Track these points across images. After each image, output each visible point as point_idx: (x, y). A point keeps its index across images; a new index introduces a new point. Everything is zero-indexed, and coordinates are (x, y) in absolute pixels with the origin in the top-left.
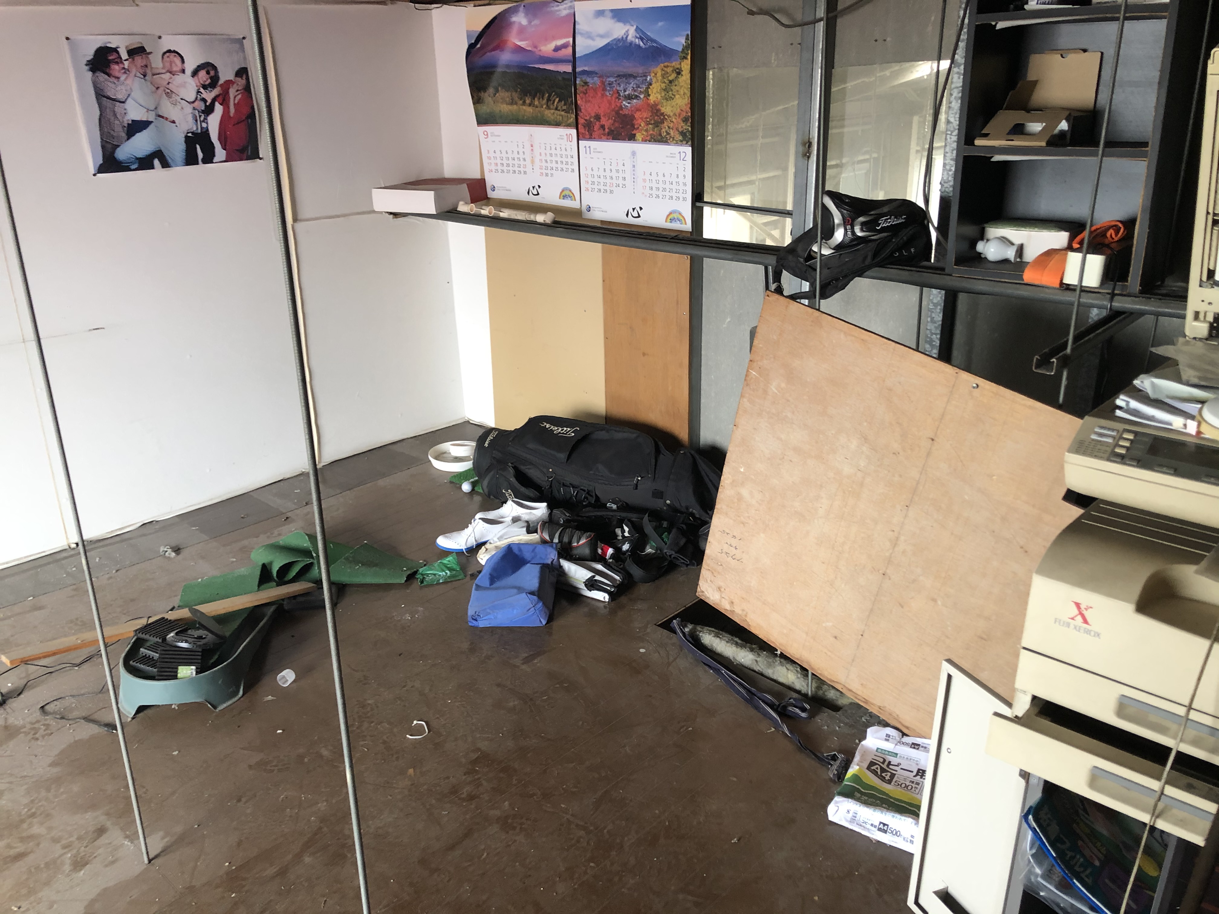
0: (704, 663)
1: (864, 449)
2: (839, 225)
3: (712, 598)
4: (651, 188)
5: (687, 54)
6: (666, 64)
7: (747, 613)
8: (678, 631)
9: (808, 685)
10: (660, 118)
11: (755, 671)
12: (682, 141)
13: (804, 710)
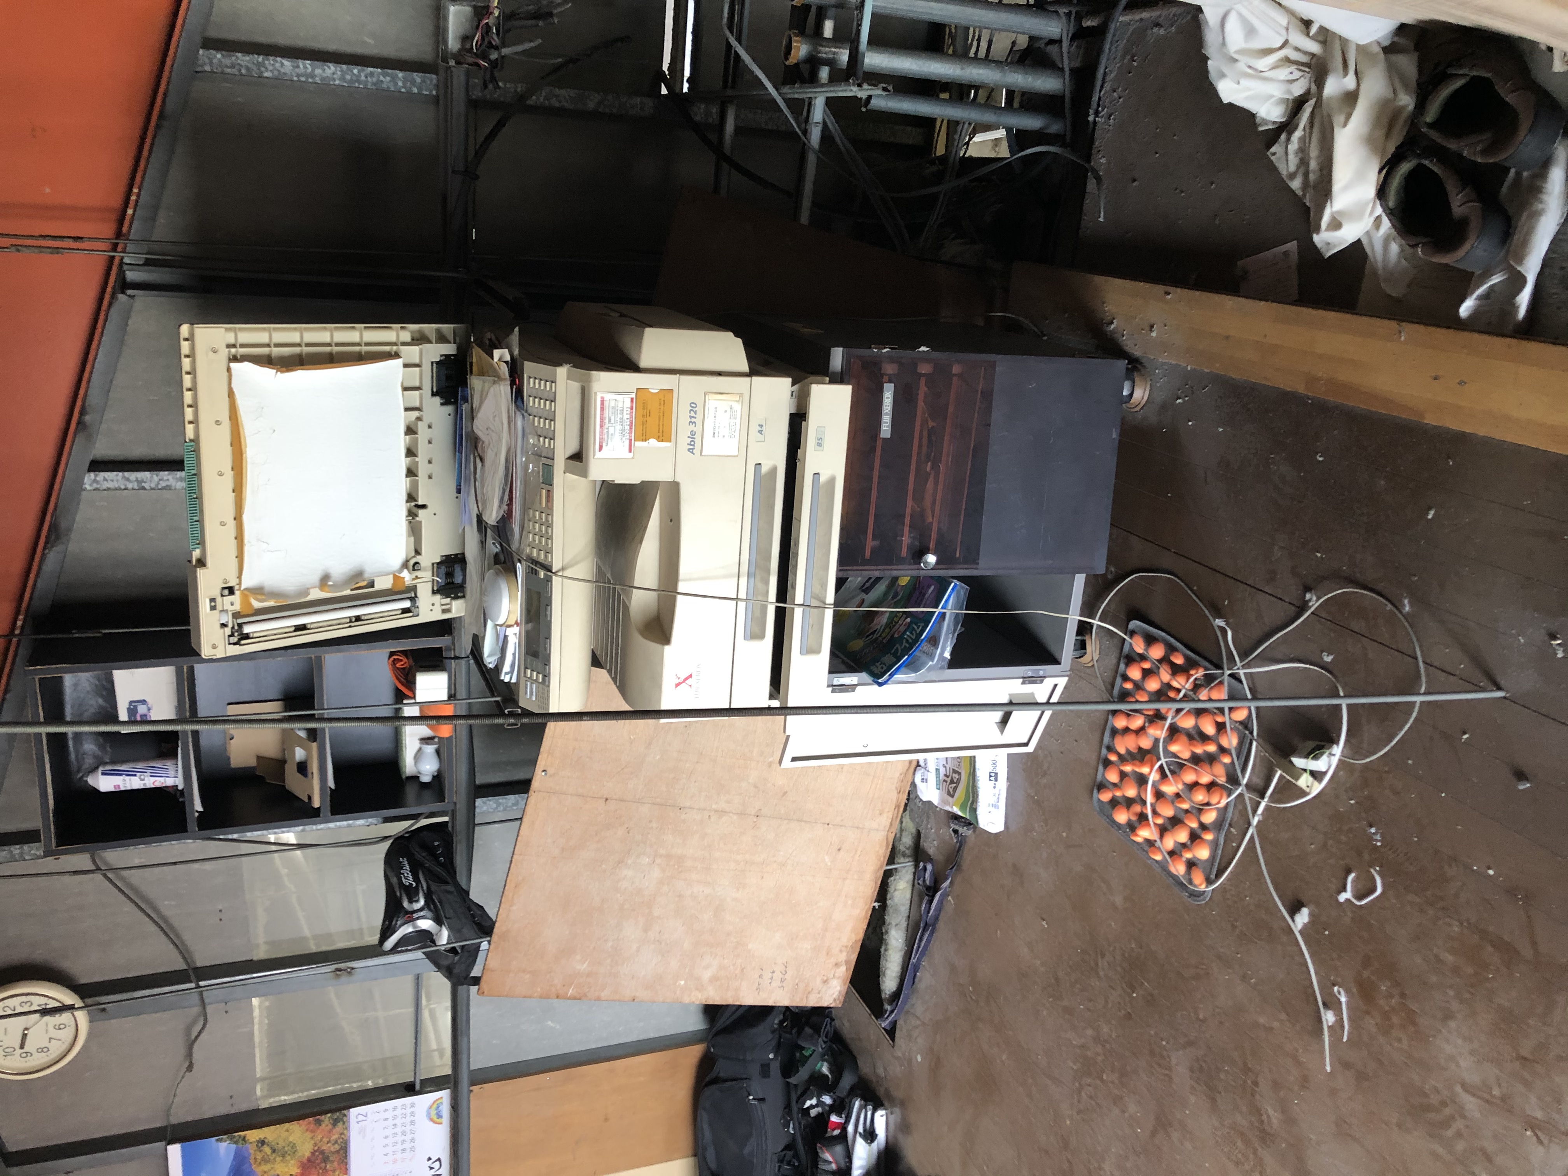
0: (914, 983)
1: (630, 862)
2: (414, 926)
3: (839, 988)
4: (404, 1150)
5: (240, 1136)
6: (252, 1161)
7: (843, 946)
8: (890, 1019)
9: (904, 867)
10: (318, 1156)
11: (908, 924)
12: (344, 1123)
13: (925, 869)
